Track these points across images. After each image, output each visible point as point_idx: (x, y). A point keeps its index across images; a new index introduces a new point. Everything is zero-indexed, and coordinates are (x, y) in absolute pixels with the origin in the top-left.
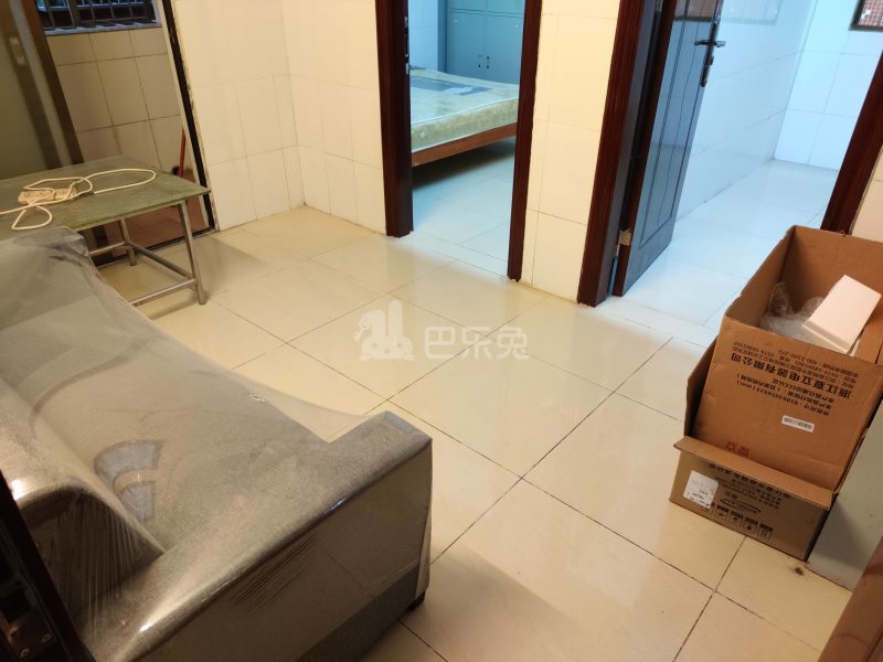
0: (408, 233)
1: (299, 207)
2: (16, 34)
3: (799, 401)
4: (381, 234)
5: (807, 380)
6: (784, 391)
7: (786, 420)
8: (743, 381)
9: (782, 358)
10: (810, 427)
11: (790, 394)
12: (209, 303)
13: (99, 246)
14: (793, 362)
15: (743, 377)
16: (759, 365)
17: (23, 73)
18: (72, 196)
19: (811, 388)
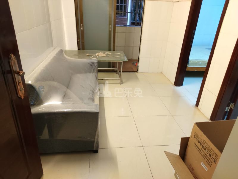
0: (180, 86)
1: (160, 73)
2: (111, 25)
3: (206, 159)
4: (173, 84)
5: (208, 152)
6: (203, 153)
7: (202, 164)
8: (195, 145)
9: (203, 142)
10: (207, 169)
11: (204, 155)
12: (122, 85)
13: (109, 68)
14: (205, 144)
15: (195, 144)
16: (199, 142)
17: (110, 32)
18: (105, 55)
19: (208, 155)
